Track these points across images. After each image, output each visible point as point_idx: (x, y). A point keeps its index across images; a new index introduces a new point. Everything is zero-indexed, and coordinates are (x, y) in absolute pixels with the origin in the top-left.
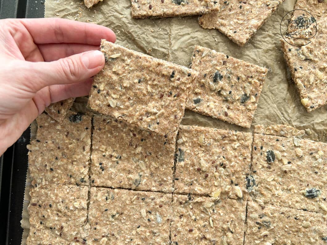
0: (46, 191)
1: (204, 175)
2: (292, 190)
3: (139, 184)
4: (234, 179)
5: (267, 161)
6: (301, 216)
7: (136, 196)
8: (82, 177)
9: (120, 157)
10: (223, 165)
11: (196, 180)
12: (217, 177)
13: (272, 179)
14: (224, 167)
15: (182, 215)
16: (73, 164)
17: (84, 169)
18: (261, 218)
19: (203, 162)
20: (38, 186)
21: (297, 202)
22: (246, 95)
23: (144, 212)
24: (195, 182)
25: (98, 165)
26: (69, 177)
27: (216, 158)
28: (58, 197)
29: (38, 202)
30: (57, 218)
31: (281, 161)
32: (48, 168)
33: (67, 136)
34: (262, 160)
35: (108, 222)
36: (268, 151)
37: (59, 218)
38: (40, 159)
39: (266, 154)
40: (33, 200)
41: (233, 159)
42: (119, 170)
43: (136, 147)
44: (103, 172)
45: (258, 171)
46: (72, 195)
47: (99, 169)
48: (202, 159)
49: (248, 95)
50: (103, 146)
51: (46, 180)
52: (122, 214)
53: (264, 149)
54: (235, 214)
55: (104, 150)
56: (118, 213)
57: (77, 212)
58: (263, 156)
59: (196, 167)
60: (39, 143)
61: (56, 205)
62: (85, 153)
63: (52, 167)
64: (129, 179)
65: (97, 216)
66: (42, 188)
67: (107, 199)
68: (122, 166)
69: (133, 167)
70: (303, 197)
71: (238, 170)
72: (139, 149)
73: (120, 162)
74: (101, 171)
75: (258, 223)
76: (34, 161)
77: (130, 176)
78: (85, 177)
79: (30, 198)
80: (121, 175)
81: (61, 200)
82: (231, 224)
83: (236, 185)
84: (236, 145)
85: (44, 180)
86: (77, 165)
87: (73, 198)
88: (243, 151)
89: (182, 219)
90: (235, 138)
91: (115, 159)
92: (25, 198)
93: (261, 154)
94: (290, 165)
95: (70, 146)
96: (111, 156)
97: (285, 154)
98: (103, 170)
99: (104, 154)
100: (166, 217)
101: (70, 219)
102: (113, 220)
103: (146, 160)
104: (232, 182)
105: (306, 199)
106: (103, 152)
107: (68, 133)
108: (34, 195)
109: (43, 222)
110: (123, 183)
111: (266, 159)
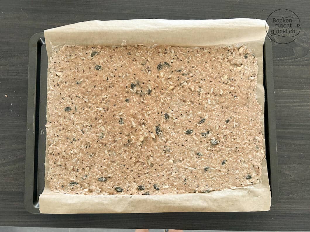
0: (56, 147)
1: (135, 130)
2: (179, 132)
3: (102, 138)
4: (150, 130)
5: (165, 119)
6: (184, 144)
7: (101, 144)
8: (74, 138)
9: (92, 126)
10: (143, 124)
11: (131, 133)
12: (141, 130)
13: (169, 127)
14: (144, 125)
15: (126, 151)
16: (68, 132)
17: (74, 134)
18: (165, 147)
19: (133, 123)
20: (52, 145)
21: (182, 137)
22: (149, 90)
23: (106, 152)
24: (131, 134)
25: (81, 131)
26: (67, 138)
27: (140, 120)
28: (62, 149)
29: (53, 153)
30: (62, 160)
31: (172, 118)
32: (56, 135)
33: (64, 118)
34: (162, 119)
35: (88, 159)
36: (165, 114)
37: (64, 160)
38: (52, 131)
39: (164, 115)
40: (50, 152)
41: (148, 120)
42: (91, 132)
43: (99, 120)
44: (84, 134)
45: (161, 125)
46: (69, 148)
47: (81, 133)
48: (133, 122)
49: (150, 90)
50: (82, 121)
51: (55, 142)
52: (95, 154)
53: (163, 113)
54: (152, 148)
55: (83, 123)
56: (93, 154)
57: (72, 156)
58: (163, 116)
59: (131, 126)
60: (51, 123)
61: (62, 154)
62: (74, 126)
63: (58, 135)
64: (97, 136)
65: (82, 156)
66: (54, 146)
67: (87, 147)
68: (93, 130)
69: (99, 130)
70: (184, 135)
71: (152, 125)
72: (101, 121)
73: (92, 128)
74: (82, 133)
75: (164, 150)
76: (49, 132)
77: (98, 135)
78: (75, 138)
79: (48, 151)
80: (93, 134)
81: (64, 151)
82: (151, 153)
83: (152, 133)
84: (149, 113)
85: (54, 141)
86: (71, 132)
87: (70, 149)
88: (153, 115)
89: (126, 153)
90: (148, 109)
91: (89, 127)
92: (46, 151)
93: (162, 116)
94: (177, 119)
95: (66, 123)
96: (87, 126)
97: (174, 114)
98: (83, 133)
99: (83, 125)
100: (118, 152)
101: (69, 160)
102: (91, 158)
103: (105, 126)
104: (149, 132)
105: (186, 135)
106: (82, 124)
107: (65, 117)
108: (50, 149)
109: (56, 163)
110: (94, 138)
111: (165, 118)
